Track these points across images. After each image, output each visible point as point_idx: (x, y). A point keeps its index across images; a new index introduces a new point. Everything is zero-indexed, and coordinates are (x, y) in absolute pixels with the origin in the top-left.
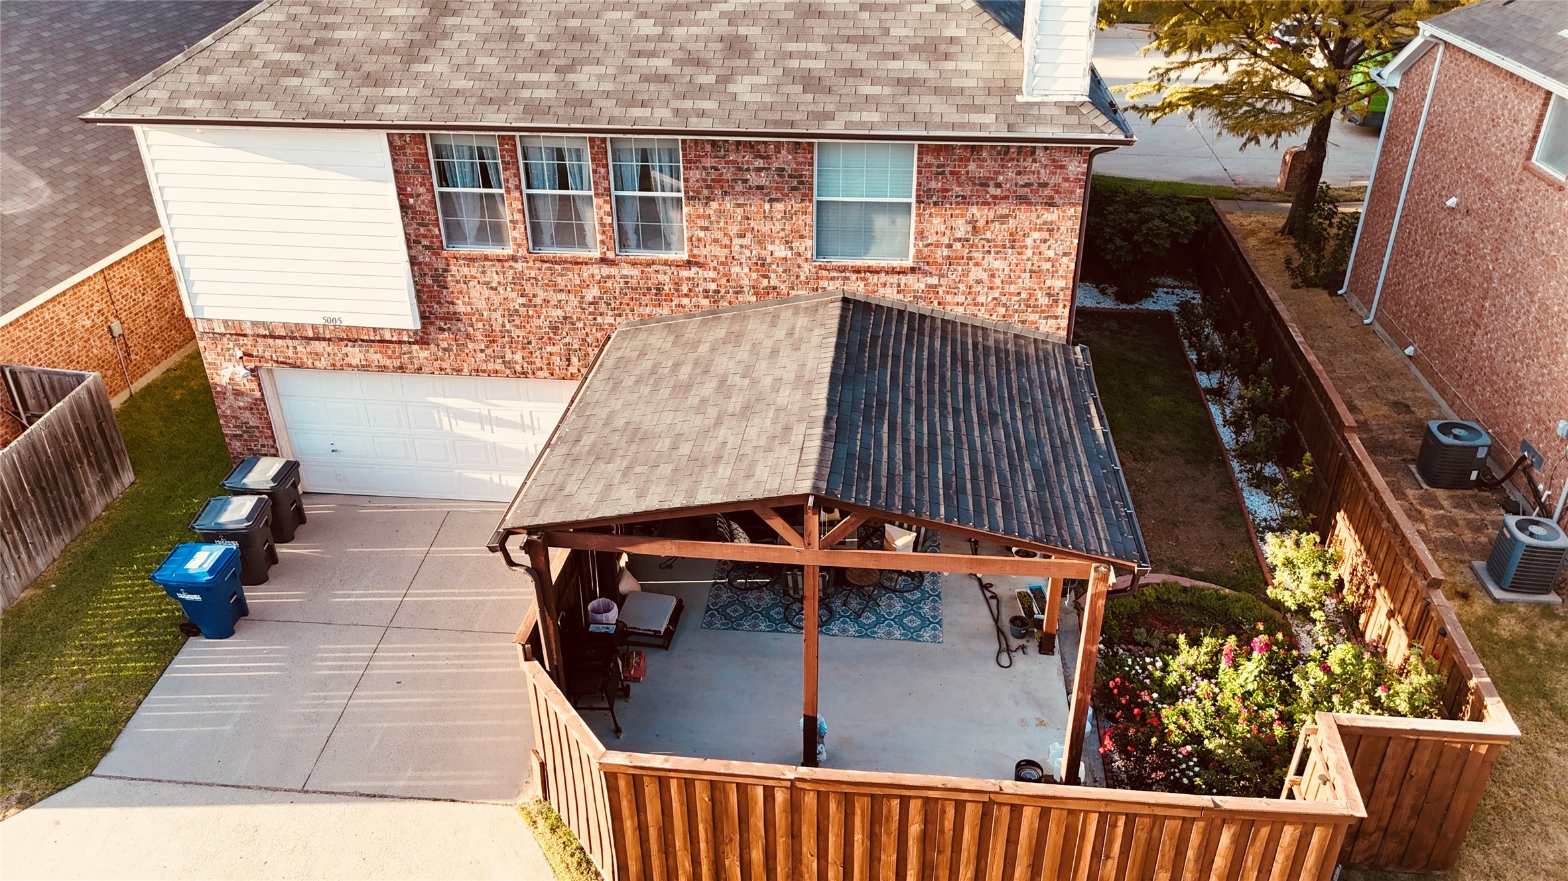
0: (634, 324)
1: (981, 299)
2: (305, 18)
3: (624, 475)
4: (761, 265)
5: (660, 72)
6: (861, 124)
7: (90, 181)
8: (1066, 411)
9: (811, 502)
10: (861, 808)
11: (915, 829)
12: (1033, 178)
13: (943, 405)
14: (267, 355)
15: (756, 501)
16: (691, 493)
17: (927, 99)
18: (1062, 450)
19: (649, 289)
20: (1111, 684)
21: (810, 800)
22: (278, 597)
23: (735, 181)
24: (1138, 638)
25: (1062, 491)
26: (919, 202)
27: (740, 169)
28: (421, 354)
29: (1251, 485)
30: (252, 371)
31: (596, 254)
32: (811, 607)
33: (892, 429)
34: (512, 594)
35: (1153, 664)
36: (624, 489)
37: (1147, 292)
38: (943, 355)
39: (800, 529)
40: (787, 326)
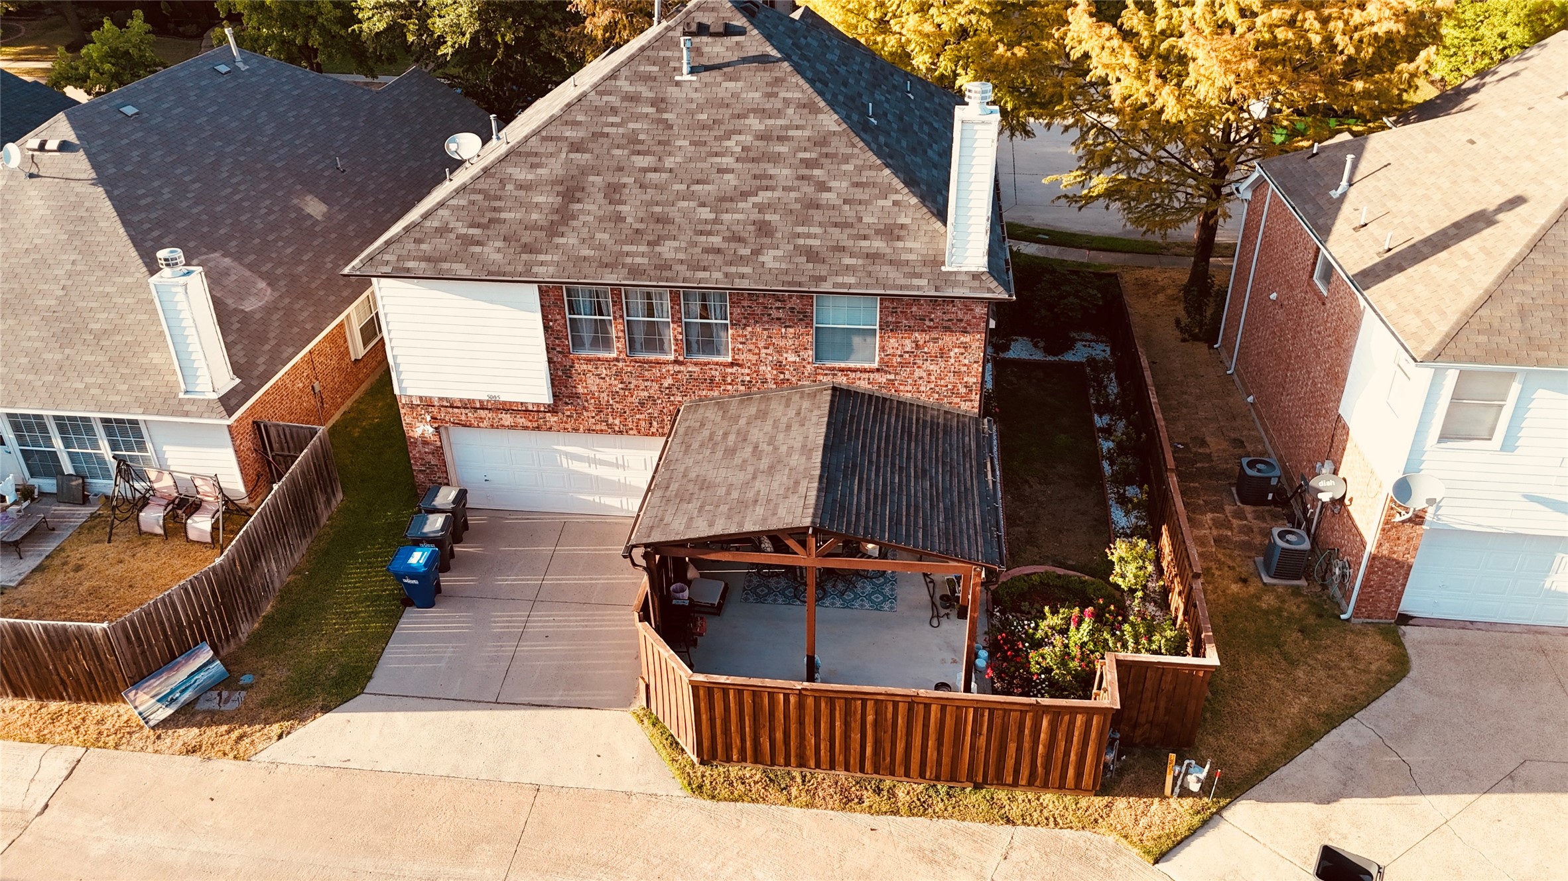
0: (695, 401)
1: (923, 388)
2: (480, 203)
3: (699, 512)
4: (779, 366)
5: (715, 246)
6: (843, 285)
7: (294, 279)
8: (971, 467)
9: (810, 532)
10: (839, 705)
11: (870, 718)
12: (953, 316)
13: (893, 465)
14: (447, 418)
15: (779, 530)
16: (741, 524)
17: (885, 268)
18: (965, 494)
19: (706, 380)
20: (999, 637)
21: (810, 701)
22: (459, 581)
23: (763, 315)
24: (1023, 608)
25: (960, 522)
26: (881, 329)
27: (766, 308)
28: (552, 419)
29: (1117, 503)
30: (436, 428)
31: (672, 357)
32: (811, 591)
33: (860, 482)
34: (614, 579)
35: (1029, 625)
36: (700, 519)
37: (1069, 345)
38: (896, 428)
39: (805, 546)
40: (796, 407)
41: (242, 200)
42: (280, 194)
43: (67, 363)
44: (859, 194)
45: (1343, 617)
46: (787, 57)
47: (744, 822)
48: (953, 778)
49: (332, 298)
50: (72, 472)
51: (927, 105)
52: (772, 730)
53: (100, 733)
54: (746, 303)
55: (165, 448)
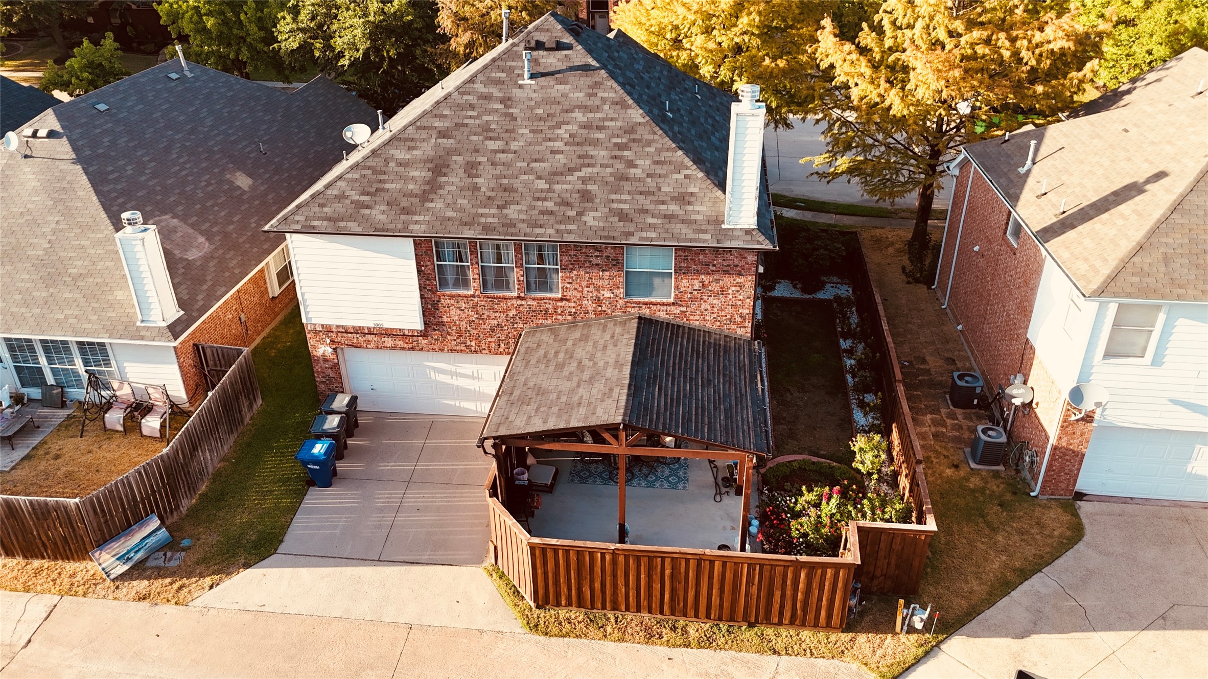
0: (533, 328)
1: (707, 318)
2: (369, 177)
3: (536, 412)
4: (598, 301)
5: (549, 209)
6: (647, 239)
7: (226, 235)
8: (745, 378)
9: (621, 427)
10: (644, 562)
11: (668, 572)
12: (731, 262)
13: (685, 376)
14: (343, 341)
15: (597, 426)
16: (568, 422)
17: (678, 226)
18: (740, 399)
19: (541, 311)
20: (767, 510)
21: (621, 559)
22: (350, 467)
23: (585, 261)
24: (786, 487)
25: (737, 420)
26: (676, 272)
27: (588, 256)
28: (423, 342)
29: (858, 407)
30: (334, 349)
31: (515, 294)
32: (622, 473)
33: (660, 389)
34: (470, 465)
35: (790, 500)
36: (537, 418)
37: (821, 287)
38: (687, 348)
39: (616, 437)
40: (611, 332)
41: (187, 175)
42: (216, 170)
43: (51, 299)
44: (659, 170)
45: (1032, 494)
46: (604, 67)
47: (570, 653)
48: (732, 618)
49: (255, 250)
50: (53, 383)
51: (711, 103)
52: (592, 581)
53: (72, 584)
54: (572, 253)
55: (125, 364)
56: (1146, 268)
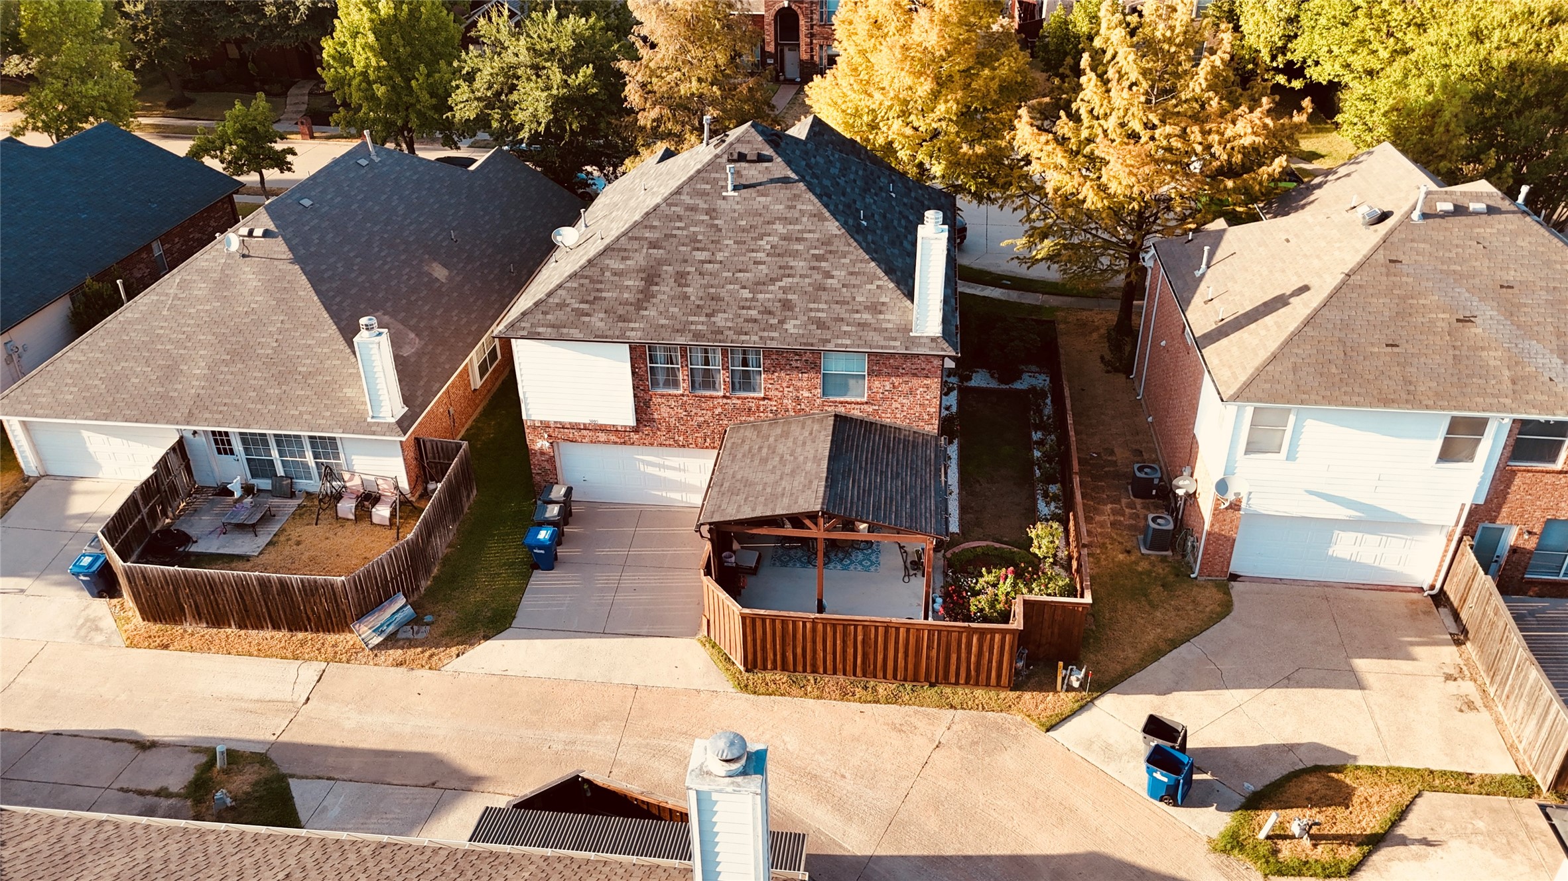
0: (738, 424)
1: (898, 416)
2: (587, 286)
3: (745, 501)
4: (797, 400)
5: (753, 317)
6: (842, 345)
7: (433, 330)
8: (931, 470)
9: (820, 514)
10: (839, 629)
11: (860, 638)
12: (918, 367)
13: (876, 470)
14: (559, 436)
15: (798, 513)
16: (773, 510)
17: (871, 333)
18: (925, 490)
19: (745, 409)
20: (951, 589)
21: (820, 627)
22: (568, 552)
23: (786, 365)
24: (969, 570)
26: (869, 375)
27: (788, 360)
28: (635, 437)
29: (1042, 497)
30: (551, 443)
31: (721, 394)
32: (820, 554)
33: (854, 482)
34: (679, 550)
35: (971, 581)
36: (746, 507)
38: (879, 444)
39: (816, 524)
40: (809, 429)
41: (390, 269)
42: (414, 263)
43: (284, 396)
44: (853, 280)
45: (1192, 576)
46: (802, 179)
47: (776, 707)
48: (916, 679)
49: (461, 344)
50: (283, 474)
51: (905, 200)
52: (794, 647)
53: (336, 653)
54: (774, 357)
55: (353, 457)
56: (1277, 376)
